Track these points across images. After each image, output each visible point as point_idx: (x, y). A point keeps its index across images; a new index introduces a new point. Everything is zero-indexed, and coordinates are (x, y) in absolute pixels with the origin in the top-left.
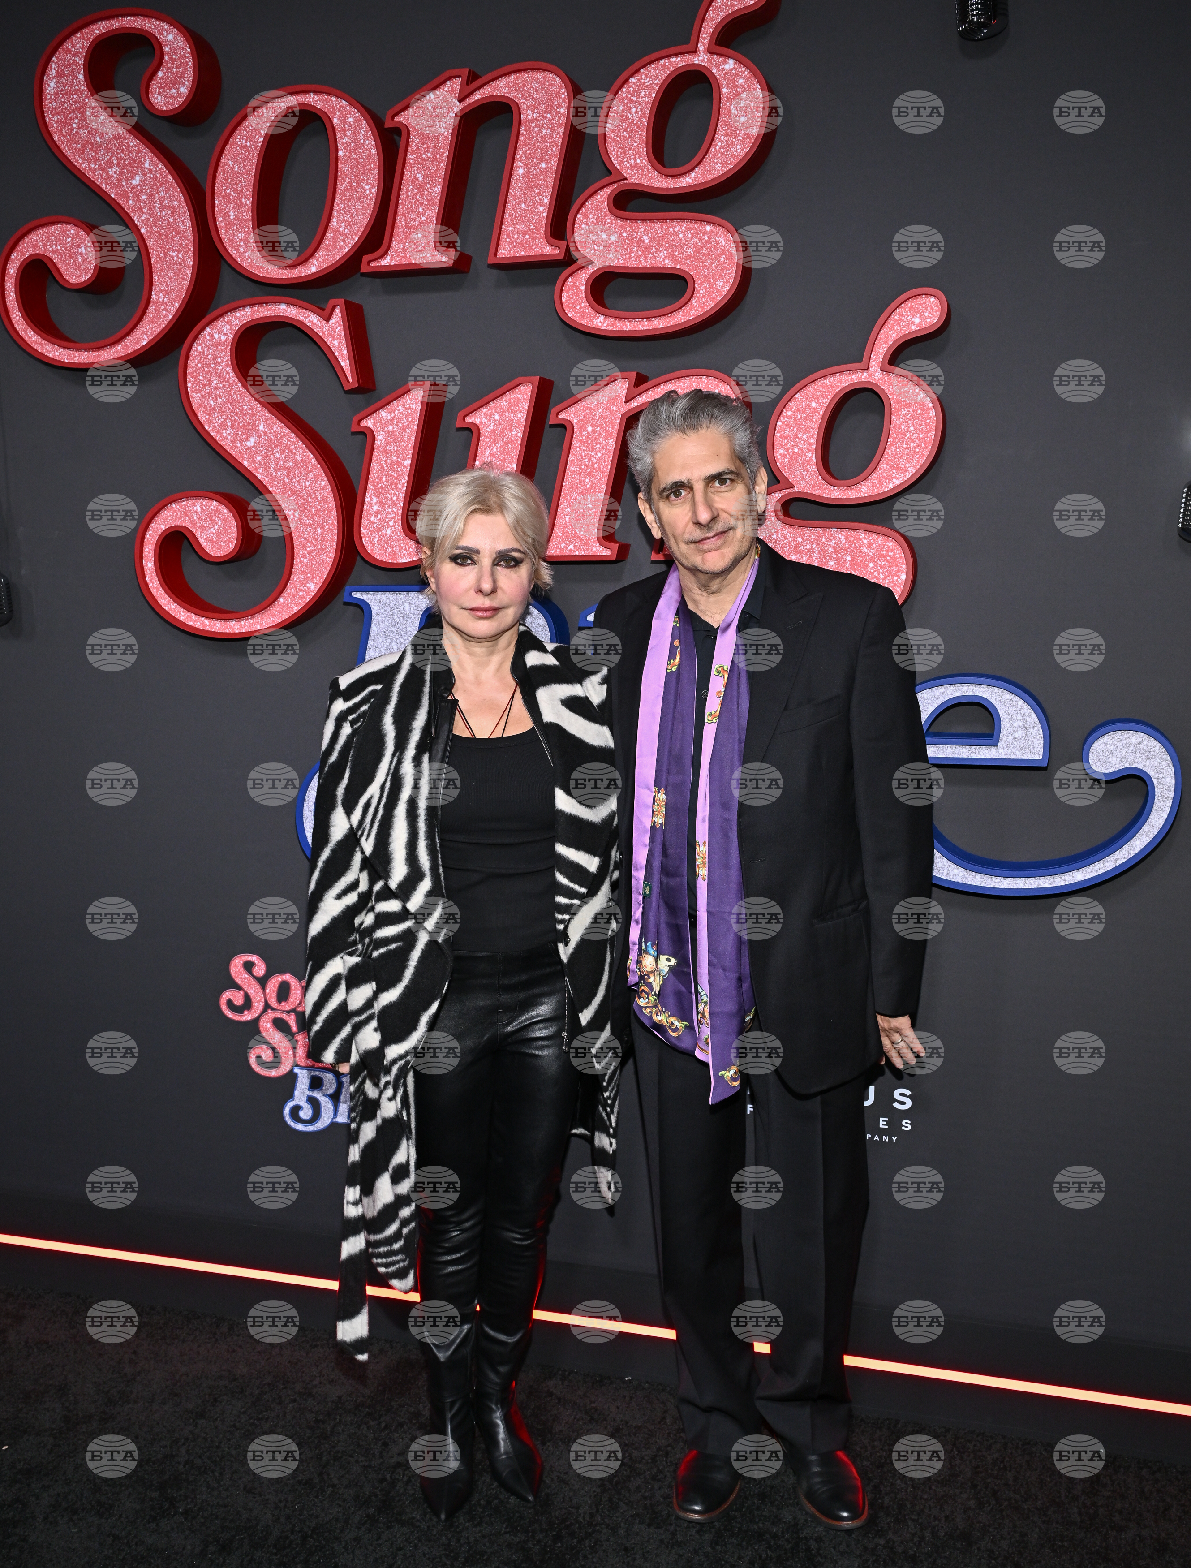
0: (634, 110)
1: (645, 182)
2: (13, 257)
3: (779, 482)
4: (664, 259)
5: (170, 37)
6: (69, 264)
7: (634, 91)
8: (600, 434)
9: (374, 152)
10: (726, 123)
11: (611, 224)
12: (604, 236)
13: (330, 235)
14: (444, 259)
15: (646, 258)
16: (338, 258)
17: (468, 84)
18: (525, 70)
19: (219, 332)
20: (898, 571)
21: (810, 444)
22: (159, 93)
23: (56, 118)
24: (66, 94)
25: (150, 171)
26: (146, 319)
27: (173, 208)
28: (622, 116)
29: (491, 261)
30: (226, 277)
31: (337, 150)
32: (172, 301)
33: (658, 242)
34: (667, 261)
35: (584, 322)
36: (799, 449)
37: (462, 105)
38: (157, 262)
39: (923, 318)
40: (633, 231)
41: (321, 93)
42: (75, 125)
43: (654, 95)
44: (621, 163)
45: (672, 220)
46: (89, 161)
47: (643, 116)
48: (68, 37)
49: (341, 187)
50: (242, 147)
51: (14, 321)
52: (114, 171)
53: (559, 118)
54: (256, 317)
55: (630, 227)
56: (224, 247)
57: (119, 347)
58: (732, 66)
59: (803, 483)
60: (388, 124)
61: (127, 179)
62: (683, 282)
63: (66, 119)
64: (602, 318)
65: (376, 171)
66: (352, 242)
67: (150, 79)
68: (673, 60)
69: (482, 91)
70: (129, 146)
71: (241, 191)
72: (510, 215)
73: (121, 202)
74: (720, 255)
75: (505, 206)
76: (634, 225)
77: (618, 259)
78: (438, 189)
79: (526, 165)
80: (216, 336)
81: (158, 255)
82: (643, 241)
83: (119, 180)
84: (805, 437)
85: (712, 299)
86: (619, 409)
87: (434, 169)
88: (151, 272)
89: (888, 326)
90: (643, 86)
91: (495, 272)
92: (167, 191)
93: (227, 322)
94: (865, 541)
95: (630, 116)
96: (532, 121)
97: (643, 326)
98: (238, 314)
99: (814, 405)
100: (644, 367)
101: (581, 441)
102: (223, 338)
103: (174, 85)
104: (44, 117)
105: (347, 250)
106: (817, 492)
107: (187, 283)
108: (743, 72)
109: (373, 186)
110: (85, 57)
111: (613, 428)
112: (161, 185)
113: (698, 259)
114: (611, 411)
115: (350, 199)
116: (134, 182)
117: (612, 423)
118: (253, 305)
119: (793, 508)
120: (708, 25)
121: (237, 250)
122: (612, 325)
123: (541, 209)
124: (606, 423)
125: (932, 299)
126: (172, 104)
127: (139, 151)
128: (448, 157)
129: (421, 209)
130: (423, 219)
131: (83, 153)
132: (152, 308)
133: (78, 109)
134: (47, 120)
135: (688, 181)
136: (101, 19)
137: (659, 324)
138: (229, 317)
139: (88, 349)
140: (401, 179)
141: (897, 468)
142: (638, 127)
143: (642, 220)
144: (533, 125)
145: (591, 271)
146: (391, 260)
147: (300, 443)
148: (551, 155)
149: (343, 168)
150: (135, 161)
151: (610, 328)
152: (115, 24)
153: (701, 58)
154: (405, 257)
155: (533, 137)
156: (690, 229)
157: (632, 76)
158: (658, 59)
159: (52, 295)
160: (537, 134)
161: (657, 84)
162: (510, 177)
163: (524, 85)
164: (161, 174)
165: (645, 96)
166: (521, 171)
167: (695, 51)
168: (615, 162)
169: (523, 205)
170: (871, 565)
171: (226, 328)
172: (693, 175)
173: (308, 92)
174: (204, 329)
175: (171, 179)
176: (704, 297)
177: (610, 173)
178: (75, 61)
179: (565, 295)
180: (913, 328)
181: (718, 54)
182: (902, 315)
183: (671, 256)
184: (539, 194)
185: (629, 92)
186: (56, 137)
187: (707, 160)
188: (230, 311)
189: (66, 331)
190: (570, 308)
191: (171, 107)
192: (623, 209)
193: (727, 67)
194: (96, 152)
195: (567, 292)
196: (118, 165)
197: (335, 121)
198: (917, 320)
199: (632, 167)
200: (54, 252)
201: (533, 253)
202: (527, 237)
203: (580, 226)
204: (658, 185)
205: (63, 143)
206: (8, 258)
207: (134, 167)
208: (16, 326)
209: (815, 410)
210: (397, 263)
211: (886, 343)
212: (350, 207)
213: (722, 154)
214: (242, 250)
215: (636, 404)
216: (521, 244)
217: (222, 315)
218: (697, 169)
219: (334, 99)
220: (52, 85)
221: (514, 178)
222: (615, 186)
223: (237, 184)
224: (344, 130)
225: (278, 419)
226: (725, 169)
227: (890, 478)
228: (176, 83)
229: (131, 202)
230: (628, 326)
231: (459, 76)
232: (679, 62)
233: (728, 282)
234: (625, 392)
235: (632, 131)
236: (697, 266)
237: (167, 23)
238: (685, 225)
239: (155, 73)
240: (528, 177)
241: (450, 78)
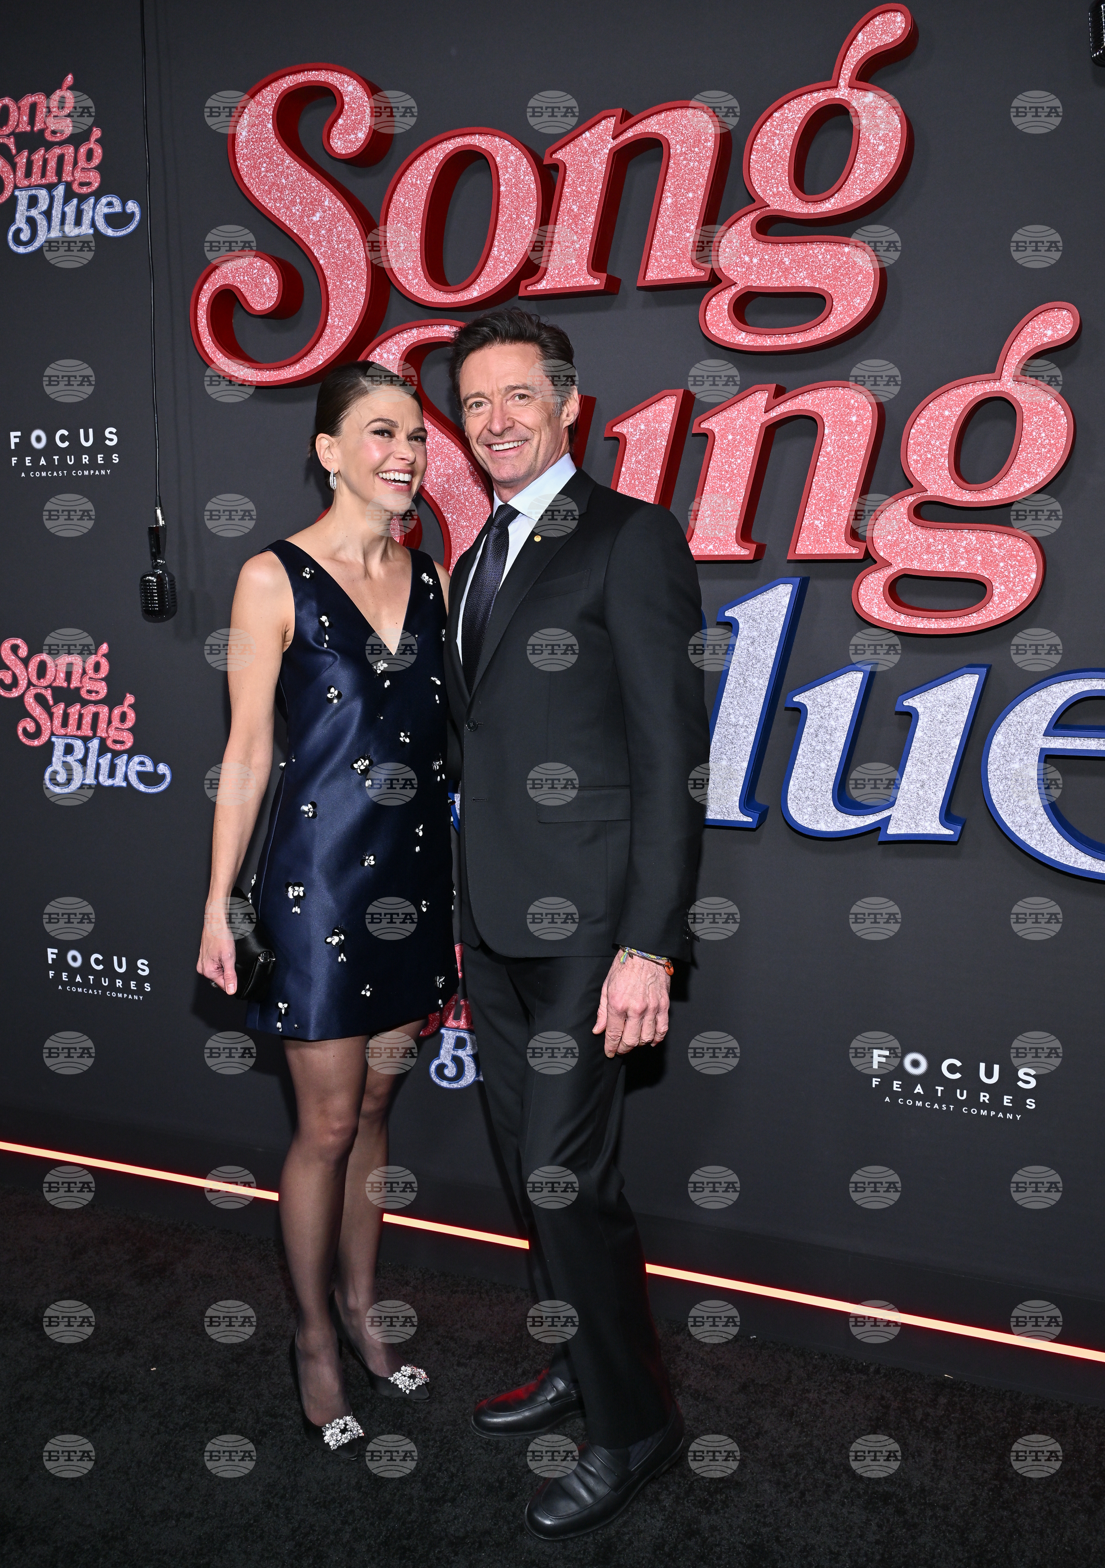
0: (777, 142)
1: (786, 208)
2: (205, 287)
3: (912, 486)
4: (803, 279)
5: (350, 88)
6: (254, 293)
7: (778, 125)
8: (740, 442)
9: (533, 186)
10: (865, 152)
11: (754, 247)
12: (747, 259)
13: (491, 262)
14: (596, 282)
15: (786, 278)
16: (498, 283)
17: (621, 123)
18: (675, 108)
19: (388, 352)
20: (1028, 571)
21: (943, 450)
22: (339, 138)
23: (246, 163)
24: (256, 141)
25: (330, 208)
26: (322, 341)
27: (349, 241)
28: (766, 148)
29: (640, 283)
30: (395, 303)
31: (499, 185)
32: (345, 325)
33: (798, 263)
34: (806, 281)
35: (726, 338)
36: (932, 455)
37: (616, 142)
38: (333, 290)
39: (1055, 330)
40: (775, 254)
41: (486, 134)
42: (263, 169)
43: (796, 128)
44: (764, 191)
45: (812, 242)
46: (275, 200)
47: (786, 147)
48: (259, 90)
49: (502, 219)
50: (412, 185)
51: (204, 344)
52: (296, 209)
53: (707, 151)
54: (422, 338)
55: (772, 250)
56: (395, 275)
57: (297, 366)
58: (871, 99)
59: (935, 487)
60: (546, 162)
61: (308, 216)
62: (821, 300)
63: (255, 164)
64: (744, 334)
65: (535, 204)
66: (511, 269)
67: (332, 126)
68: (815, 95)
69: (634, 128)
70: (311, 187)
71: (411, 224)
72: (659, 241)
73: (302, 237)
74: (857, 274)
75: (654, 234)
76: (775, 248)
77: (760, 280)
78: (592, 219)
79: (675, 195)
80: (385, 355)
81: (334, 284)
82: (784, 263)
83: (301, 217)
84: (938, 443)
85: (850, 316)
86: (758, 418)
87: (587, 201)
88: (328, 299)
89: (1021, 338)
90: (786, 120)
91: (642, 293)
92: (344, 226)
93: (396, 343)
94: (996, 542)
95: (773, 148)
96: (681, 154)
97: (782, 341)
98: (405, 336)
99: (947, 413)
100: (783, 379)
101: (721, 449)
102: (391, 357)
103: (353, 130)
104: (236, 162)
105: (506, 276)
106: (949, 496)
107: (360, 308)
108: (882, 105)
109: (531, 218)
110: (274, 108)
111: (752, 436)
112: (338, 221)
113: (836, 279)
114: (750, 421)
115: (510, 230)
116: (314, 219)
117: (751, 432)
118: (420, 327)
119: (924, 511)
120: (849, 62)
121: (406, 278)
122: (753, 341)
123: (688, 235)
124: (745, 432)
125: (1065, 312)
126: (350, 148)
127: (320, 191)
128: (602, 189)
129: (575, 238)
130: (578, 246)
131: (270, 193)
132: (328, 331)
133: (266, 155)
134: (239, 165)
135: (829, 206)
136: (289, 74)
137: (798, 339)
138: (397, 338)
139: (269, 369)
140: (558, 210)
141: (1028, 473)
142: (781, 158)
143: (783, 243)
144: (682, 158)
145: (734, 291)
146: (547, 284)
147: (460, 452)
148: (698, 186)
149: (504, 201)
150: (316, 200)
151: (751, 344)
152: (301, 78)
153: (842, 93)
154: (560, 282)
155: (681, 169)
156: (829, 251)
157: (776, 111)
158: (801, 95)
159: (238, 320)
160: (685, 166)
161: (799, 118)
162: (659, 207)
163: (674, 122)
164: (339, 211)
165: (788, 129)
166: (669, 201)
167: (836, 87)
168: (758, 190)
169: (671, 232)
170: (1002, 564)
171: (394, 349)
172: (832, 200)
173: (474, 134)
174: (374, 349)
175: (347, 215)
176: (841, 313)
177: (754, 201)
178: (264, 112)
179: (708, 313)
180: (1045, 339)
181: (857, 88)
182: (1035, 328)
183: (811, 276)
184: (686, 221)
185: (772, 125)
186: (246, 180)
187: (846, 187)
188: (398, 333)
189: (250, 353)
190: (713, 325)
191: (350, 151)
192: (765, 234)
193: (867, 100)
194: (281, 192)
195: (711, 311)
196: (301, 203)
197: (498, 159)
198: (1049, 333)
199: (774, 195)
200: (241, 282)
201: (679, 276)
202: (674, 261)
203: (724, 250)
204: (799, 210)
205: (252, 185)
206: (201, 288)
207: (315, 204)
208: (206, 349)
209: (948, 418)
210: (551, 287)
211: (1018, 354)
212: (510, 237)
213: (861, 180)
214: (410, 277)
215: (775, 414)
216: (669, 268)
217: (390, 337)
218: (836, 195)
219: (497, 139)
220: (244, 133)
221: (663, 207)
222: (758, 212)
223: (407, 218)
224: (506, 167)
225: (439, 430)
226: (863, 195)
227: (1021, 482)
228: (354, 129)
229: (311, 236)
230: (768, 342)
231: (613, 116)
232: (820, 97)
233: (864, 299)
234: (764, 403)
235: (775, 161)
236: (835, 285)
237: (348, 75)
238: (824, 247)
239: (336, 120)
240: (676, 206)
241: (604, 118)
